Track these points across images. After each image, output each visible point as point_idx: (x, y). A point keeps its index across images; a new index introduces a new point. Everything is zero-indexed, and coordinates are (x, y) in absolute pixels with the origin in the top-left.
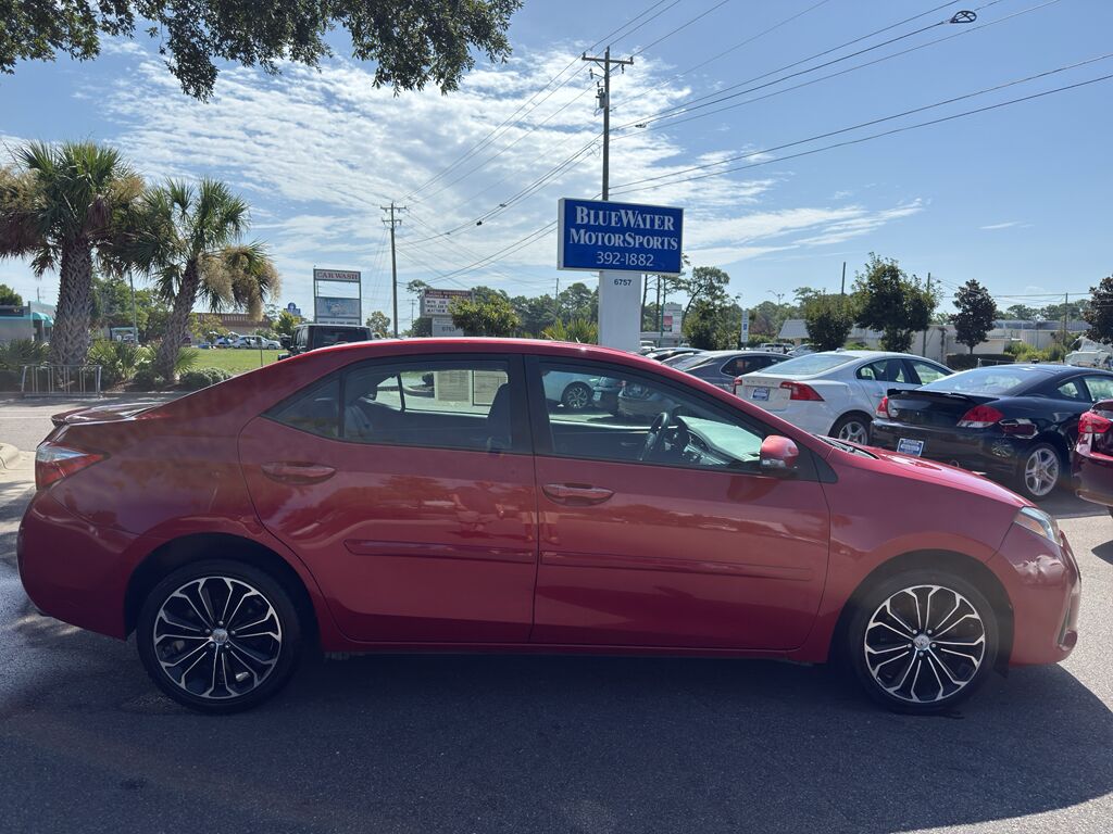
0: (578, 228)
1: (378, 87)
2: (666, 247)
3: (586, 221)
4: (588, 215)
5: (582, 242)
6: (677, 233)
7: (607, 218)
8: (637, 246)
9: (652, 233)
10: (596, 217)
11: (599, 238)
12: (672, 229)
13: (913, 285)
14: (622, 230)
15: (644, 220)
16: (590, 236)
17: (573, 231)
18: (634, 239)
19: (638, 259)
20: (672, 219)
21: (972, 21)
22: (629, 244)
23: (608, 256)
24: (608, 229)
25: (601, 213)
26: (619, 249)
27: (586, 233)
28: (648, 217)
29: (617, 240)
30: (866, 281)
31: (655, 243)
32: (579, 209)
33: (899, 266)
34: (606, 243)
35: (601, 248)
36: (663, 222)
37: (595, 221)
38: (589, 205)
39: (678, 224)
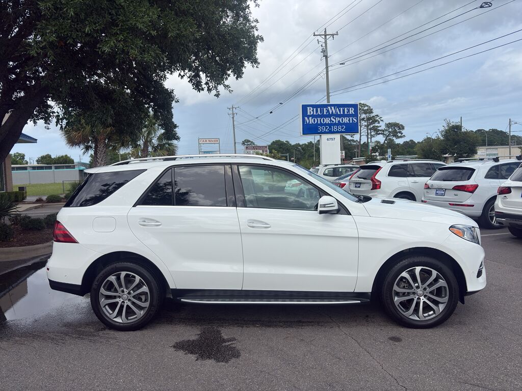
0: (308, 117)
2: (351, 122)
3: (312, 113)
4: (313, 111)
5: (311, 123)
6: (356, 115)
7: (322, 111)
8: (337, 122)
9: (344, 116)
10: (317, 111)
11: (319, 120)
12: (353, 113)
14: (329, 116)
15: (340, 111)
16: (314, 120)
17: (306, 118)
18: (335, 119)
19: (338, 128)
20: (353, 109)
21: (490, 6)
22: (333, 122)
23: (323, 128)
24: (323, 116)
25: (319, 109)
26: (328, 124)
27: (312, 118)
28: (341, 109)
29: (327, 121)
31: (346, 120)
32: (308, 108)
34: (322, 122)
35: (319, 125)
36: (349, 111)
37: (316, 113)
38: (313, 106)
39: (356, 111)
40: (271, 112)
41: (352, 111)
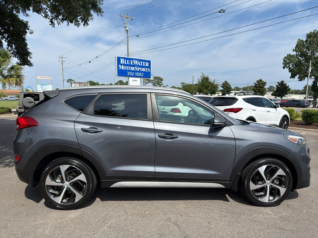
0: (121, 65)
1: (62, 22)
2: (147, 71)
3: (123, 63)
4: (124, 61)
5: (123, 69)
6: (149, 67)
7: (130, 62)
8: (139, 70)
9: (143, 67)
11: (128, 68)
12: (148, 66)
13: (212, 82)
14: (134, 66)
15: (140, 63)
16: (125, 67)
17: (120, 66)
18: (138, 68)
19: (139, 74)
20: (148, 63)
21: (224, 12)
22: (136, 70)
23: (130, 73)
24: (130, 65)
25: (128, 61)
26: (133, 71)
27: (124, 66)
28: (141, 62)
29: (133, 69)
30: (200, 81)
31: (144, 70)
32: (121, 59)
33: (209, 77)
34: (130, 69)
35: (128, 71)
36: (146, 64)
37: (126, 63)
38: (124, 58)
39: (150, 64)
40: (90, 62)
41: (147, 65)
